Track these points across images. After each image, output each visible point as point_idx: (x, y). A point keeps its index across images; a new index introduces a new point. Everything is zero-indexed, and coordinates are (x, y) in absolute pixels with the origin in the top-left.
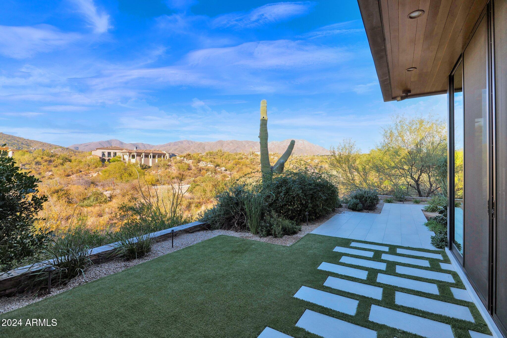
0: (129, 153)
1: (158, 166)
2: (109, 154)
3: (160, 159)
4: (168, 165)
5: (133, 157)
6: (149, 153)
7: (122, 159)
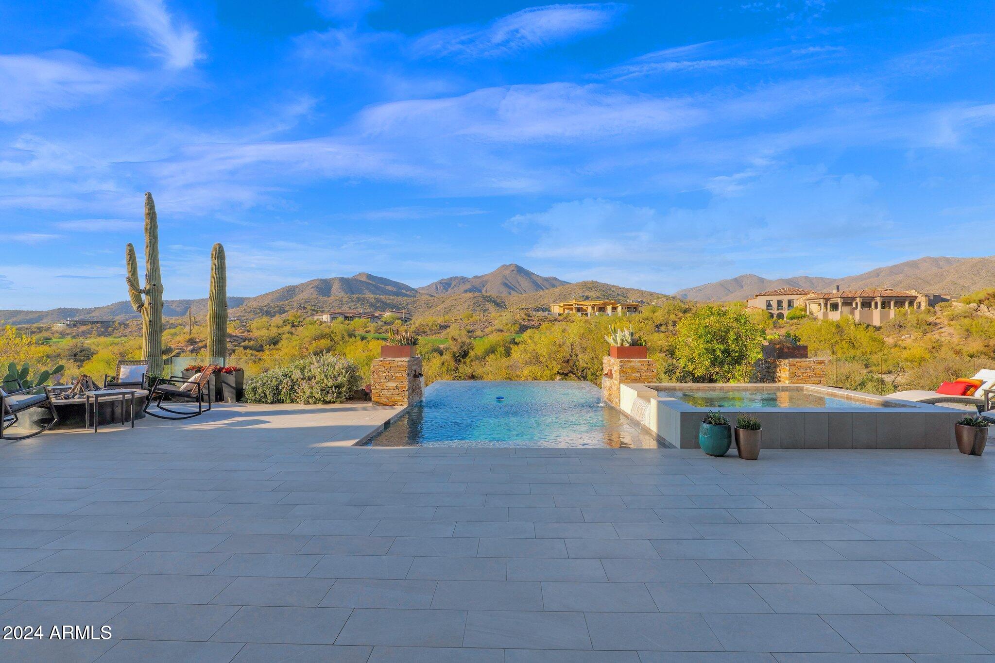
0: (825, 299)
1: (901, 327)
2: (780, 303)
3: (901, 309)
4: (930, 324)
5: (835, 307)
6: (873, 298)
7: (808, 313)
